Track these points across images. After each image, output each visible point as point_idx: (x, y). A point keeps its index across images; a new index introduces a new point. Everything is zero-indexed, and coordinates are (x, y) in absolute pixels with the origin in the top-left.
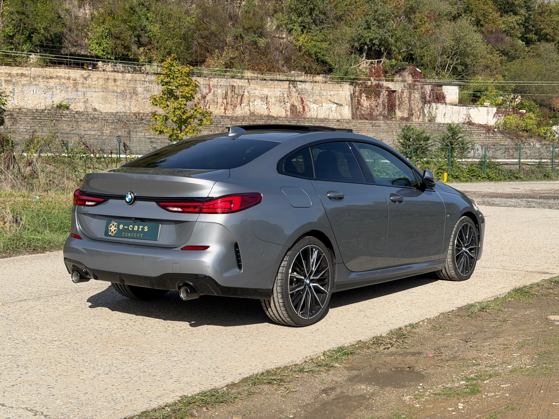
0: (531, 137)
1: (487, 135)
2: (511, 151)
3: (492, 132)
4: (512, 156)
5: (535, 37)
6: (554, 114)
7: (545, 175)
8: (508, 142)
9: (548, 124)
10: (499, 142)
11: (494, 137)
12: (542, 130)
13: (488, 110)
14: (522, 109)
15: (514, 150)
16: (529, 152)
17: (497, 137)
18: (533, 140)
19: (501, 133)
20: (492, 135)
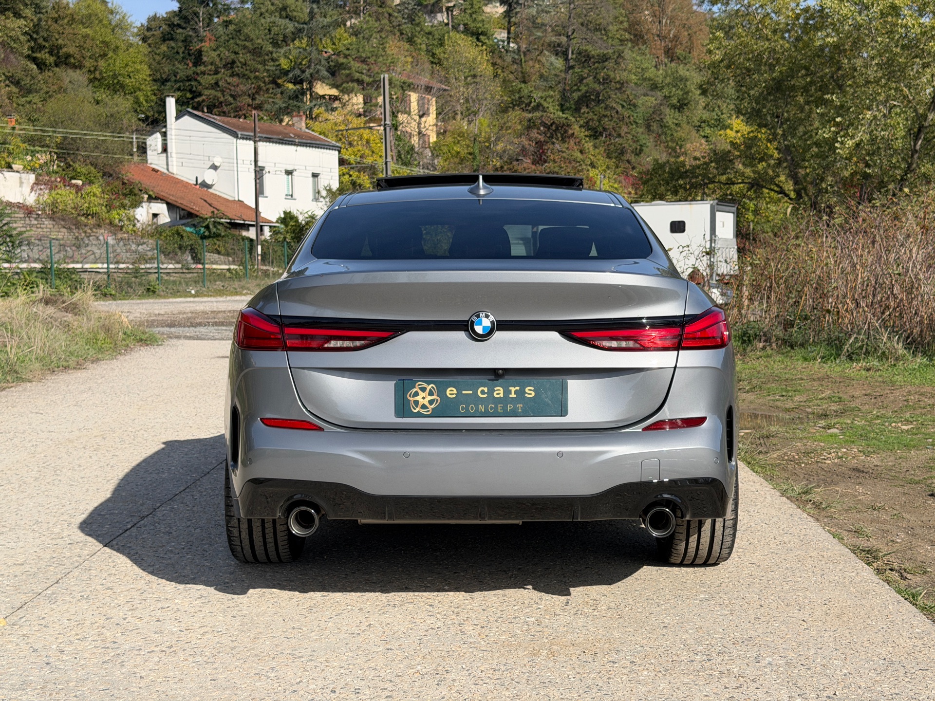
0: (99, 226)
1: (28, 222)
2: (68, 249)
3: (35, 216)
4: (71, 258)
5: (51, 59)
6: (131, 190)
7: (149, 289)
8: (63, 234)
9: (123, 206)
10: (48, 233)
11: (39, 226)
12: (115, 215)
13: (20, 178)
14: (75, 179)
15: (74, 248)
16: (98, 251)
17: (45, 226)
18: (102, 231)
19: (51, 218)
20: (36, 222)
